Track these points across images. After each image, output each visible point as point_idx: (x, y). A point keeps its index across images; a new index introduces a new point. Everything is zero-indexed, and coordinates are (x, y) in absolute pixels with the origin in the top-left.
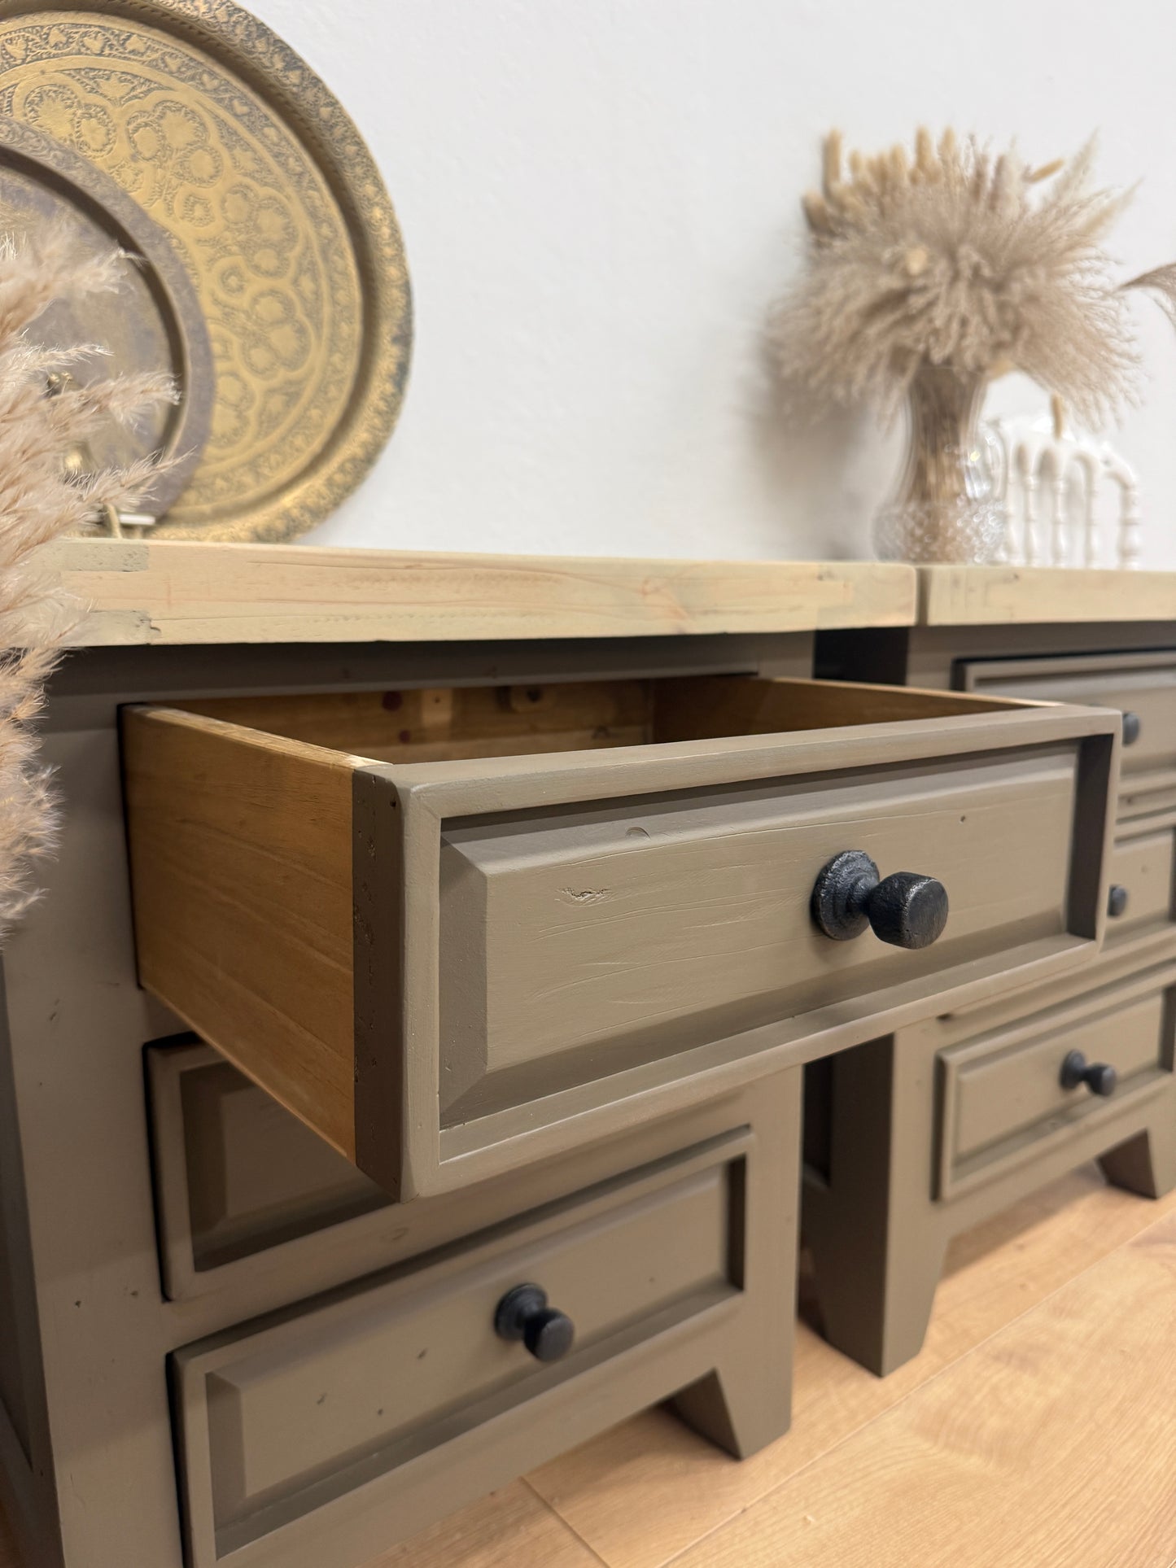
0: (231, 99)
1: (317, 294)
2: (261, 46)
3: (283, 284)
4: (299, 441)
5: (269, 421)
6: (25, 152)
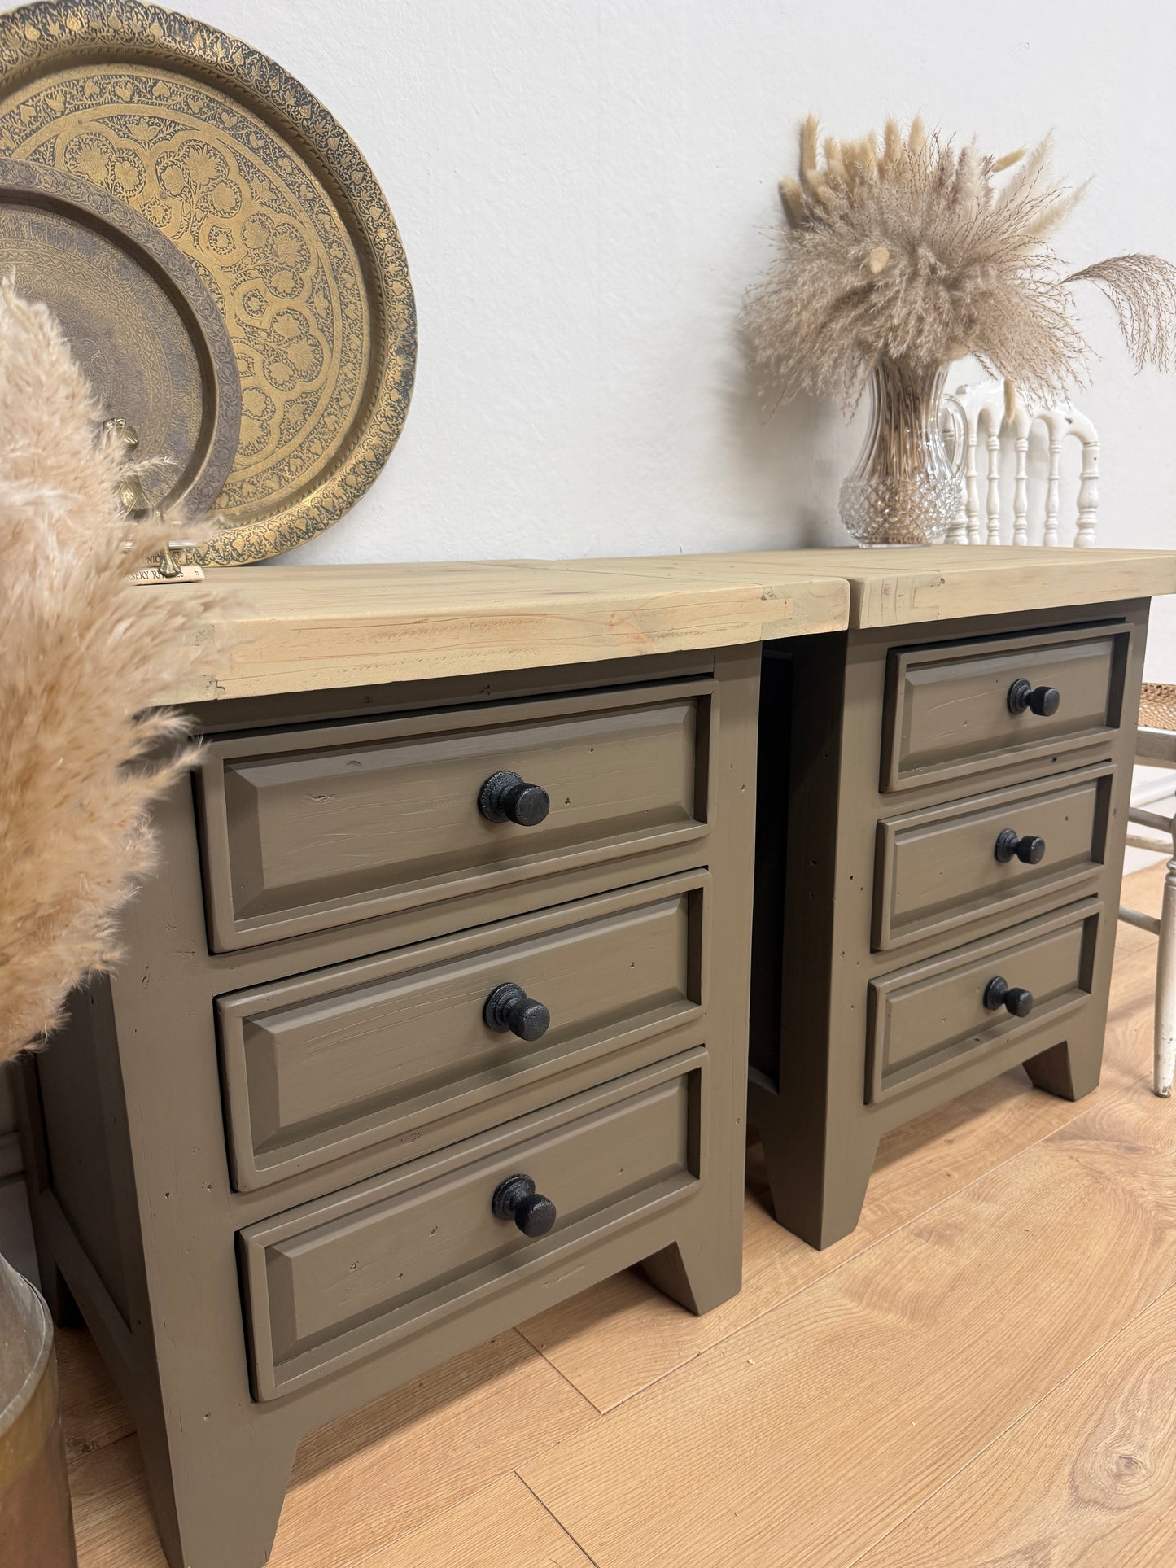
0: (248, 135)
1: (329, 310)
2: (274, 85)
3: (299, 303)
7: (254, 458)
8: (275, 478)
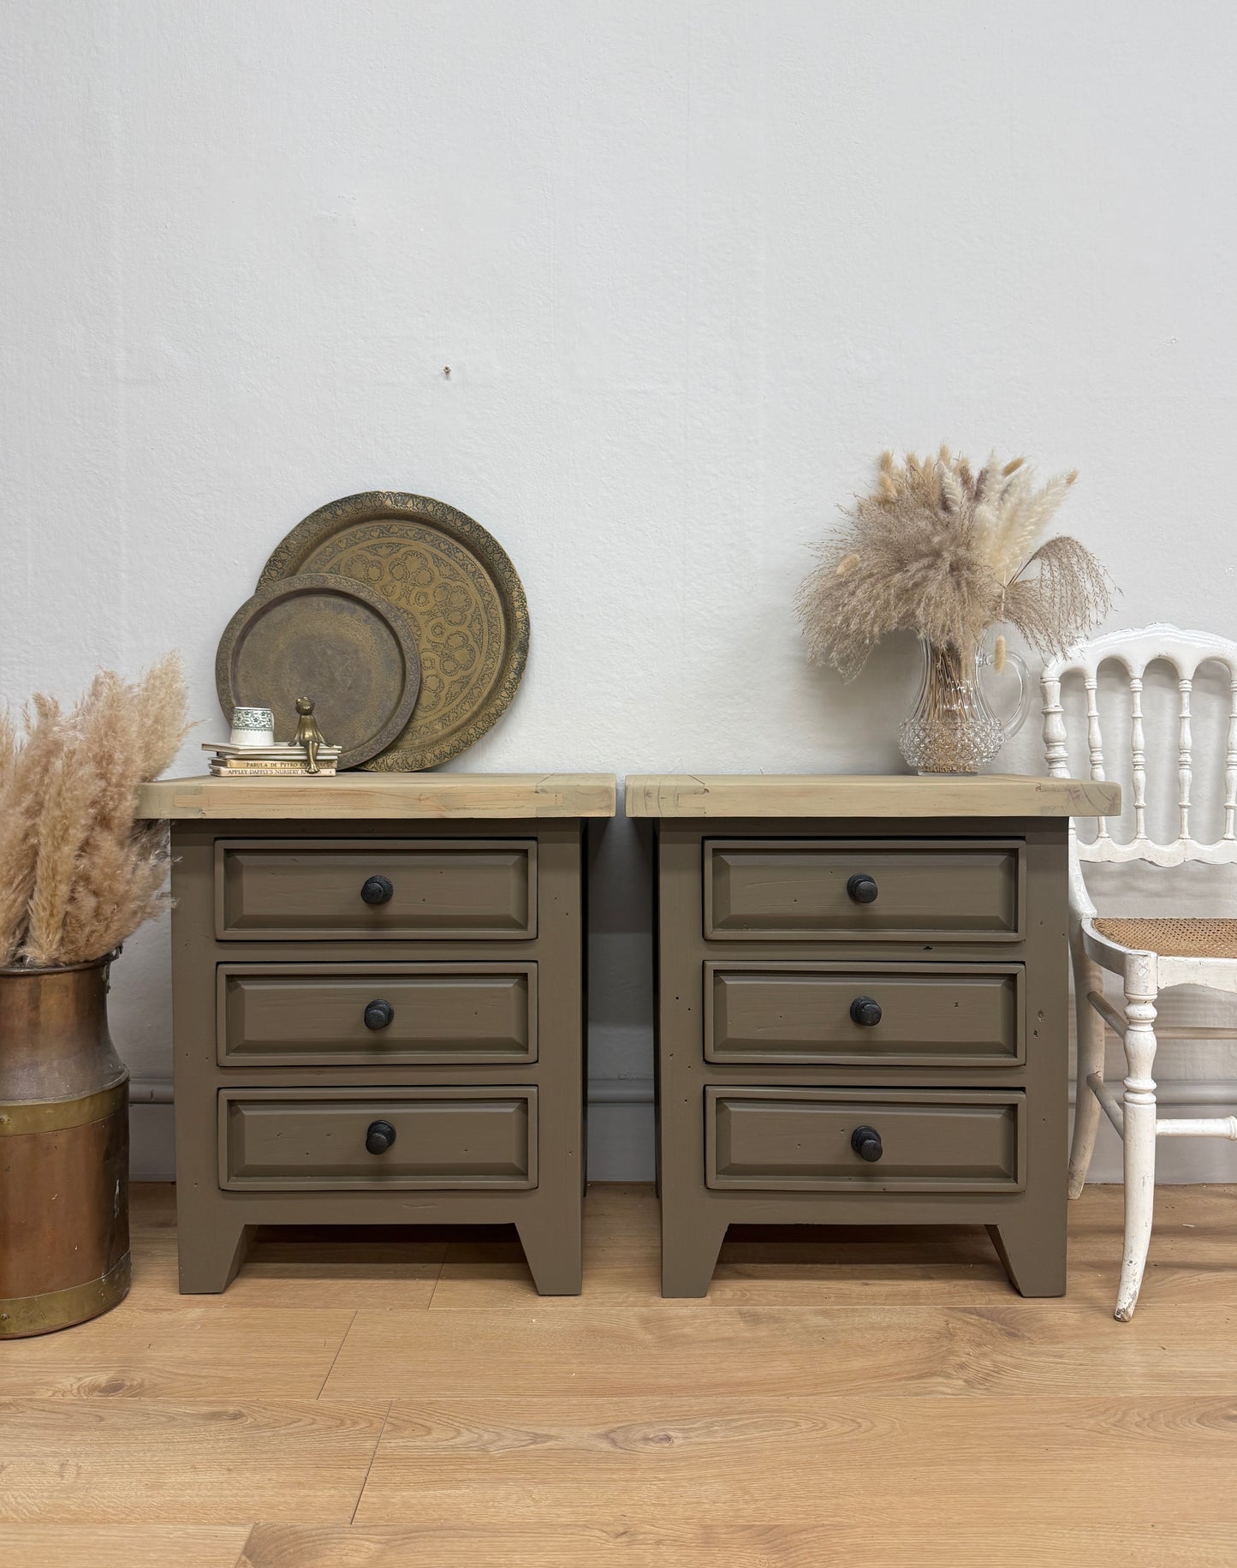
0: (439, 543)
1: (481, 630)
2: (450, 517)
3: (463, 628)
4: (466, 707)
5: (451, 697)
6: (340, 589)
7: (429, 713)
8: (440, 724)
